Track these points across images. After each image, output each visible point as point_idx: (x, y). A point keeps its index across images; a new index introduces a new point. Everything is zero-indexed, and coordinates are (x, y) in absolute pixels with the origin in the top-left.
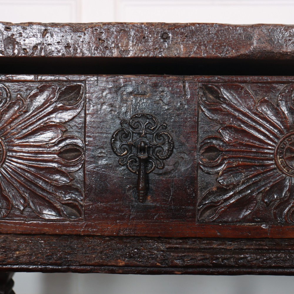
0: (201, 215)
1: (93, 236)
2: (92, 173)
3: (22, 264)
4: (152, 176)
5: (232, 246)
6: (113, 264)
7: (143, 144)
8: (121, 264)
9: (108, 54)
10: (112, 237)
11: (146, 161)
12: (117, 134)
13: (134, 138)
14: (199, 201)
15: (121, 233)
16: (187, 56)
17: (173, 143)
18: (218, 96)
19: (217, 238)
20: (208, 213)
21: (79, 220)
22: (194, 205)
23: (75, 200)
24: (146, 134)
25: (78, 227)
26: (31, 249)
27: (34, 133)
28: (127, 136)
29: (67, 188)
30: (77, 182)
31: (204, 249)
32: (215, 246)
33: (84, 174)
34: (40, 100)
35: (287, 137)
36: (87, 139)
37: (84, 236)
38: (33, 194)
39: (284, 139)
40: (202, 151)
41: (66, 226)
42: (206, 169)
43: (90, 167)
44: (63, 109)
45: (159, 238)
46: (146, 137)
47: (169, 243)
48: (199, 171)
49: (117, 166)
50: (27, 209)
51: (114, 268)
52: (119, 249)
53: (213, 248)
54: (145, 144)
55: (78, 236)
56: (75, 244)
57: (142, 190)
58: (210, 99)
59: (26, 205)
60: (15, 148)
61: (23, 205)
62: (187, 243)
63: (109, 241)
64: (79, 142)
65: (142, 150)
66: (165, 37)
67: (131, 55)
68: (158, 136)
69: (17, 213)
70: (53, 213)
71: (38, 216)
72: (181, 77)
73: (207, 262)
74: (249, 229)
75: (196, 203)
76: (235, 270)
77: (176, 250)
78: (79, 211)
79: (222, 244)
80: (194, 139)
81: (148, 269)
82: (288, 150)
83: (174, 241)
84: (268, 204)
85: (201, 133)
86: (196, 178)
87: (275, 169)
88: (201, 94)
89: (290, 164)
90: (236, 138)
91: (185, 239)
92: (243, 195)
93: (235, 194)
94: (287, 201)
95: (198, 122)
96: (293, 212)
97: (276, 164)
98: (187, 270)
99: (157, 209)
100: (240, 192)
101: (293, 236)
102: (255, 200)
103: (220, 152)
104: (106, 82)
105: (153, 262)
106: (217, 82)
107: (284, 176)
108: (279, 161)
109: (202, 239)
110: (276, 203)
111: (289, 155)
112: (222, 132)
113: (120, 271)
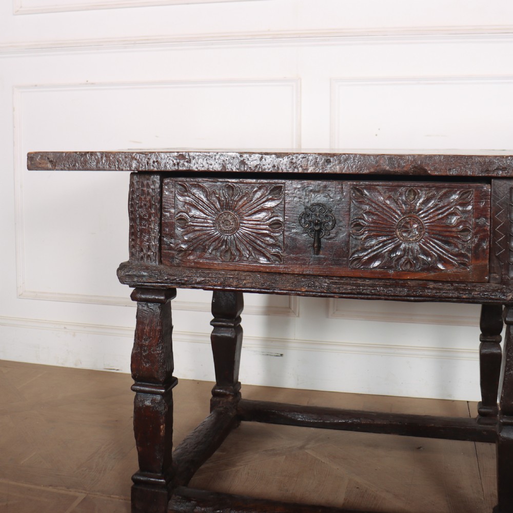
0: (351, 264)
1: (288, 274)
2: (288, 237)
3: (247, 288)
4: (322, 240)
5: (368, 282)
6: (299, 290)
7: (317, 221)
8: (303, 290)
9: (296, 171)
10: (299, 275)
11: (319, 231)
12: (302, 215)
13: (313, 217)
14: (350, 255)
15: (304, 273)
16: (340, 172)
17: (335, 221)
18: (362, 194)
19: (360, 278)
20: (355, 262)
21: (280, 264)
22: (347, 257)
23: (278, 252)
24: (319, 215)
25: (280, 268)
26: (253, 279)
27: (255, 213)
28: (308, 216)
29: (273, 246)
30: (279, 242)
31: (353, 283)
32: (359, 282)
33: (284, 237)
34: (259, 194)
35: (402, 219)
36: (286, 217)
37: (283, 273)
38: (254, 248)
40: (352, 226)
41: (272, 267)
42: (354, 237)
43: (286, 233)
44: (272, 200)
45: (327, 276)
46: (320, 217)
47: (332, 279)
48: (351, 238)
49: (303, 233)
50: (251, 257)
51: (299, 292)
52: (303, 282)
53: (357, 283)
54: (319, 221)
55: (280, 274)
56: (278, 278)
57: (316, 247)
58: (357, 195)
59: (250, 255)
60: (244, 222)
61: (248, 255)
62: (342, 280)
63: (297, 277)
64: (281, 219)
65: (316, 224)
66: (328, 161)
67: (309, 171)
68: (327, 216)
69: (245, 259)
70: (266, 260)
71: (257, 261)
72: (340, 182)
73: (354, 291)
74: (380, 273)
76: (370, 296)
77: (335, 283)
78: (280, 259)
79: (363, 281)
80: (347, 219)
81: (319, 294)
82: (404, 226)
83: (335, 278)
84: (392, 258)
85: (352, 215)
86: (349, 242)
87: (396, 237)
88: (352, 192)
89: (404, 235)
90: (373, 219)
91: (341, 277)
92: (376, 252)
93: (371, 252)
94: (403, 257)
95: (350, 209)
96: (406, 264)
97: (396, 234)
98: (341, 295)
99: (325, 259)
100: (375, 251)
101: (406, 278)
102: (383, 255)
103: (363, 226)
104: (297, 184)
105: (322, 290)
106: (361, 185)
107: (401, 241)
108: (398, 233)
109: (352, 277)
110: (396, 258)
111: (404, 229)
112: (364, 215)
113: (303, 295)
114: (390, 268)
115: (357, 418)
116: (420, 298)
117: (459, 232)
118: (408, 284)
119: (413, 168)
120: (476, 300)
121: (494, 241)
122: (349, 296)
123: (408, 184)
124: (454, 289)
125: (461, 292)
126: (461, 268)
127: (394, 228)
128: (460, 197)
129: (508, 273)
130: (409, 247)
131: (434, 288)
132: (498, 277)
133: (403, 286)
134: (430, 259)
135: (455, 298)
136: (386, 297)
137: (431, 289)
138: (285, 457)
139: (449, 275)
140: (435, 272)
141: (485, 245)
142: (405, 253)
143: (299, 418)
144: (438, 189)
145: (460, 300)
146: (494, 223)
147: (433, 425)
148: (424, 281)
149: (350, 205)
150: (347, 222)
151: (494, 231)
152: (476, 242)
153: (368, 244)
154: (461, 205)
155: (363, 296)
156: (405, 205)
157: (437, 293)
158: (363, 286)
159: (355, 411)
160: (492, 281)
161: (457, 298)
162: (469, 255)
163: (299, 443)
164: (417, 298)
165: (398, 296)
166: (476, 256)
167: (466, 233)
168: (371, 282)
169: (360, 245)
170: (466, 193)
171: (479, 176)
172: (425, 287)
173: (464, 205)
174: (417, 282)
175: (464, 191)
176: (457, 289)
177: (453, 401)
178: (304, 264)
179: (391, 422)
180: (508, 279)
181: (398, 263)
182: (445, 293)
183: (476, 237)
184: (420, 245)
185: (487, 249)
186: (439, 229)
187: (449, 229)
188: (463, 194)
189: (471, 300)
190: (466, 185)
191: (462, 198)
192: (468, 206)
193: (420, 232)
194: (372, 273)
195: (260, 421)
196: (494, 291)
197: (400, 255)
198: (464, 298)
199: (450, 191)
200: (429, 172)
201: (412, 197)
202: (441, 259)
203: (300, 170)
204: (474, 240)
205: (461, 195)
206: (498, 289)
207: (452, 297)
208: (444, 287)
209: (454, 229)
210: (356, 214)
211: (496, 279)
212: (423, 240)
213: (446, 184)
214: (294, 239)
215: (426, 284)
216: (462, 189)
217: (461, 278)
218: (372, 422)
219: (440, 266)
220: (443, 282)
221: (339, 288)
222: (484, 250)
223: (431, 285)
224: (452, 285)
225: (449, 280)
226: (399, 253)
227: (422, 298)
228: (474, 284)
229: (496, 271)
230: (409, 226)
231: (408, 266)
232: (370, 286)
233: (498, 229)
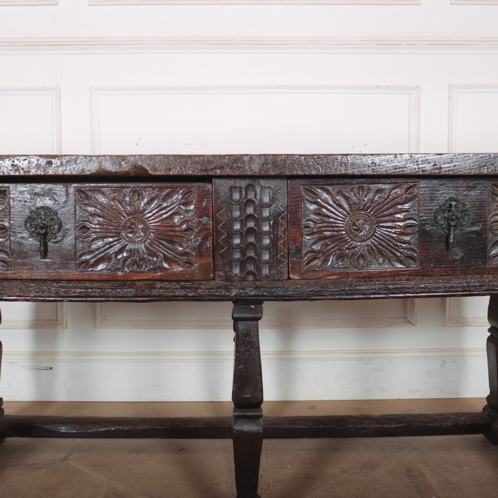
0: (79, 267)
1: (16, 280)
2: (14, 242)
4: (50, 244)
5: (95, 285)
6: (28, 295)
7: (42, 225)
8: (32, 296)
9: (17, 174)
10: (27, 280)
11: (45, 235)
12: (28, 219)
13: (39, 221)
14: (78, 258)
15: (33, 278)
17: (61, 224)
18: (87, 195)
19: (89, 280)
20: (83, 265)
21: (8, 270)
22: (75, 261)
23: (5, 258)
24: (45, 218)
25: (8, 274)
28: (34, 220)
30: (6, 247)
31: (81, 286)
32: (87, 285)
33: (10, 243)
35: (128, 220)
36: (12, 222)
37: (12, 279)
39: (126, 221)
40: (79, 229)
42: (81, 239)
43: (13, 238)
45: (55, 280)
46: (45, 220)
47: (61, 283)
48: (77, 240)
49: (29, 238)
51: (28, 298)
52: (31, 287)
54: (44, 224)
55: (8, 280)
56: (6, 284)
57: (42, 251)
58: (82, 197)
62: (70, 283)
63: (25, 282)
64: (6, 224)
65: (42, 228)
66: (50, 163)
67: (31, 174)
68: (52, 219)
72: (65, 184)
73: (82, 294)
74: (108, 275)
75: (76, 259)
76: (98, 299)
77: (64, 287)
78: (8, 265)
79: (91, 284)
80: (73, 221)
81: (48, 299)
82: (129, 227)
83: (63, 282)
84: (119, 260)
85: (78, 217)
86: (75, 244)
87: (121, 239)
88: (77, 194)
89: (130, 235)
90: (98, 220)
91: (70, 281)
92: (103, 254)
93: (99, 254)
94: (129, 258)
95: (75, 211)
96: (133, 265)
97: (122, 236)
98: (70, 299)
99: (53, 263)
100: (101, 253)
101: (133, 279)
102: (110, 257)
103: (89, 229)
104: (21, 187)
105: (50, 294)
106: (86, 187)
107: (127, 243)
108: (124, 234)
109: (80, 280)
110: (123, 259)
111: (130, 230)
112: (90, 217)
113: (32, 300)
114: (119, 269)
115: (119, 425)
116: (147, 299)
117: (183, 231)
118: (135, 284)
119: (134, 168)
120: (202, 298)
121: (217, 239)
122: (78, 299)
123: (132, 185)
124: (180, 288)
125: (187, 291)
126: (186, 267)
127: (120, 230)
128: (183, 197)
129: (232, 270)
130: (135, 248)
131: (161, 288)
132: (222, 274)
133: (130, 287)
134: (155, 259)
135: (182, 296)
136: (115, 299)
137: (158, 288)
138: (46, 470)
139: (175, 274)
140: (161, 272)
141: (209, 244)
142: (131, 254)
143: (62, 429)
144: (161, 189)
145: (186, 298)
146: (216, 221)
147: (193, 426)
148: (152, 282)
149: (75, 207)
150: (73, 225)
151: (217, 230)
152: (200, 240)
153: (94, 246)
154: (183, 204)
155: (92, 299)
156: (129, 205)
157: (164, 292)
158: (91, 289)
159: (118, 418)
160: (217, 278)
161: (184, 296)
162: (194, 253)
163: (62, 455)
164: (144, 299)
165: (126, 297)
166: (200, 254)
167: (190, 232)
168: (99, 284)
169: (87, 248)
170: (188, 192)
171: (198, 175)
172: (152, 287)
173: (186, 204)
174: (145, 282)
175: (187, 191)
176: (183, 288)
177: (221, 402)
178: (32, 269)
179: (153, 426)
180: (232, 276)
181: (125, 264)
182: (171, 292)
183: (199, 236)
184: (145, 246)
185: (210, 247)
186: (163, 228)
187: (174, 229)
188: (185, 194)
189: (197, 298)
190: (189, 185)
191: (184, 197)
192: (191, 205)
193: (145, 233)
194: (99, 275)
195: (23, 436)
196: (219, 288)
197: (127, 256)
198: (190, 297)
199: (173, 191)
200: (150, 172)
201: (137, 197)
202: (167, 259)
203: (22, 173)
204: (198, 239)
205: (184, 195)
206: (223, 286)
207: (178, 296)
208: (170, 286)
209: (178, 229)
210: (81, 216)
211: (221, 276)
212: (148, 240)
213: (169, 185)
214: (20, 244)
215: (153, 284)
216: (184, 189)
217: (187, 277)
218: (134, 428)
219: (166, 266)
220: (170, 281)
221: (67, 292)
222: (207, 249)
223: (158, 285)
224: (179, 284)
225: (176, 279)
226: (125, 255)
227: (150, 299)
228: (200, 282)
229: (220, 268)
230: (134, 227)
231: (135, 267)
232: (98, 289)
233: (220, 228)
